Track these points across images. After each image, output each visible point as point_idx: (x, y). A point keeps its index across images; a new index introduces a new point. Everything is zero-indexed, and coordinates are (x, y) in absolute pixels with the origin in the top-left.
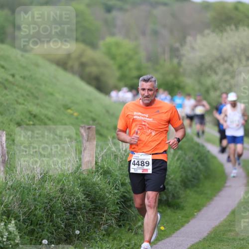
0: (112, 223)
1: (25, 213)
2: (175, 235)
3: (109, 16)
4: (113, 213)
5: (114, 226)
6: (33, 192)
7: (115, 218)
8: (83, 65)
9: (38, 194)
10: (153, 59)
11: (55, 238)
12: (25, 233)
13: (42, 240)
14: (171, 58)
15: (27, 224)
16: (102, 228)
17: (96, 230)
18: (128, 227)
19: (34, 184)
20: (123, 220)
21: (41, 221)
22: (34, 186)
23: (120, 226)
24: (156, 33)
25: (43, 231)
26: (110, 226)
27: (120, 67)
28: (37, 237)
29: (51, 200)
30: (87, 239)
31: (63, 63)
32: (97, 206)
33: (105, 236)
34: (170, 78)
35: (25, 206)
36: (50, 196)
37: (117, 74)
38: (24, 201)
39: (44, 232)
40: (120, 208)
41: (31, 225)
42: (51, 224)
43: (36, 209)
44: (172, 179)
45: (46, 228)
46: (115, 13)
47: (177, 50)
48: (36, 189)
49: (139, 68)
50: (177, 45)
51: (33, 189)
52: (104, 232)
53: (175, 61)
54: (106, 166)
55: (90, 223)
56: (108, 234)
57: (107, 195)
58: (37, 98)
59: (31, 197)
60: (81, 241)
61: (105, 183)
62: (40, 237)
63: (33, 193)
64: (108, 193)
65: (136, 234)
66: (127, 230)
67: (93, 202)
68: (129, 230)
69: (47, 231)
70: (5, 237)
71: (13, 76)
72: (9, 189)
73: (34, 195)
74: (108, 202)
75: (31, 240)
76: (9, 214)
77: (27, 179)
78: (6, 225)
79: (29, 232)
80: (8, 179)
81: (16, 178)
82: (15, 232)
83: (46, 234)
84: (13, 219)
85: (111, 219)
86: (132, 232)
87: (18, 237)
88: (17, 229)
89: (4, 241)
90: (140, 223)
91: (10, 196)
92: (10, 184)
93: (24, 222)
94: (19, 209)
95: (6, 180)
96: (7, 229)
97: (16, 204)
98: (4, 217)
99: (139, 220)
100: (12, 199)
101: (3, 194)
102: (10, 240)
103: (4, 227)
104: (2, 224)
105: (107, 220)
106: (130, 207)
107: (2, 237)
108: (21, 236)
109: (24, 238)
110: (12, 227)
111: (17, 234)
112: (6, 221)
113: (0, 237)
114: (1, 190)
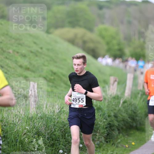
0: (102, 140)
1: (48, 133)
2: (141, 148)
3: (101, 12)
4: (103, 134)
5: (103, 142)
6: (53, 120)
7: (104, 137)
8: (85, 42)
9: (56, 122)
10: (128, 39)
11: (67, 149)
12: (48, 146)
13: (59, 150)
14: (139, 39)
15: (49, 140)
16: (96, 143)
18: (112, 143)
20: (109, 138)
21: (58, 138)
22: (54, 117)
23: (107, 142)
24: (129, 23)
25: (59, 144)
26: (101, 142)
27: (108, 43)
28: (56, 148)
29: (65, 125)
31: (72, 41)
33: (98, 148)
34: (139, 50)
35: (48, 129)
36: (64, 123)
37: (106, 47)
38: (48, 126)
39: (60, 146)
40: (107, 131)
41: (52, 140)
42: (64, 140)
43: (55, 131)
44: (139, 113)
45: (61, 143)
46: (105, 11)
47: (143, 33)
48: (55, 119)
49: (119, 44)
50: (143, 30)
51: (53, 119)
52: (97, 146)
53: (142, 40)
54: (98, 105)
56: (100, 147)
57: (99, 122)
58: (56, 62)
59: (52, 123)
60: (83, 151)
61: (98, 115)
62: (58, 149)
64: (99, 121)
65: (117, 147)
66: (111, 144)
68: (113, 144)
69: (62, 145)
70: (36, 148)
71: (41, 48)
72: (38, 118)
73: (54, 122)
74: (99, 127)
75: (52, 150)
76: (38, 134)
77: (50, 113)
78: (37, 140)
79: (51, 145)
80: (38, 112)
81: (43, 112)
82: (42, 145)
83: (62, 147)
84: (41, 137)
85: (102, 138)
86: (114, 146)
87: (44, 148)
88: (43, 143)
89: (35, 151)
90: (119, 141)
91: (39, 123)
92: (39, 115)
93: (48, 139)
94: (45, 131)
95: (37, 113)
96: (38, 143)
97: (43, 128)
98: (36, 136)
99: (119, 139)
100: (41, 125)
101: (35, 121)
102: (39, 150)
103: (36, 142)
104: (35, 140)
105: (99, 138)
106: (113, 130)
107: (34, 148)
108: (46, 148)
109: (48, 149)
110: (41, 142)
111: (44, 146)
112: (37, 138)
113: (33, 148)
114: (34, 119)
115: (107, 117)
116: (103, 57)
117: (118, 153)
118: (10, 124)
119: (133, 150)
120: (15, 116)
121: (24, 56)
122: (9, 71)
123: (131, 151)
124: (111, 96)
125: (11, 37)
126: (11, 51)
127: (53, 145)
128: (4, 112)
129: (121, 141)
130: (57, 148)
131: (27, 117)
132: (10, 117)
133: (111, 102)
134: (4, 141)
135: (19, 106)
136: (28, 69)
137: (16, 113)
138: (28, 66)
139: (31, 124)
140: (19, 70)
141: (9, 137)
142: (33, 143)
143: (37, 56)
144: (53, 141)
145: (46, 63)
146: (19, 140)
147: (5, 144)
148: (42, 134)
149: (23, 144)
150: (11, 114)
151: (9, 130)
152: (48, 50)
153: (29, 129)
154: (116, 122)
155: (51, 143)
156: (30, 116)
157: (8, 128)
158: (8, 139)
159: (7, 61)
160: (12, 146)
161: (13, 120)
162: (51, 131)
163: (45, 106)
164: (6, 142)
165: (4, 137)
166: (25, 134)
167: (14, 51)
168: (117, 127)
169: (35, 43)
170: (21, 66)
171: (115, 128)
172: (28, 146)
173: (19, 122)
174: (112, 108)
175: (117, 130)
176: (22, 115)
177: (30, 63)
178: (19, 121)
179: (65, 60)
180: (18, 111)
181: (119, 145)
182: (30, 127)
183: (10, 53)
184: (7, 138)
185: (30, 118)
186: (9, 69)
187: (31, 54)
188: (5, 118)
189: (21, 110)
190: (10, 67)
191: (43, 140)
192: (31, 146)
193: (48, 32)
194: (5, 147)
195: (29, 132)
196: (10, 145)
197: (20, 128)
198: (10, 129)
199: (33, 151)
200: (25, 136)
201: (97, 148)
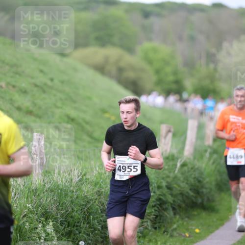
0: (148, 225)
1: (62, 215)
2: (209, 237)
3: (147, 22)
5: (150, 228)
6: (70, 194)
7: (151, 220)
8: (120, 70)
9: (75, 196)
10: (190, 65)
11: (91, 240)
12: (62, 234)
13: (79, 242)
14: (207, 64)
15: (64, 226)
18: (163, 230)
20: (159, 223)
21: (78, 222)
22: (71, 188)
23: (155, 228)
24: (192, 39)
25: (80, 233)
26: (146, 228)
27: (157, 72)
28: (74, 239)
29: (88, 202)
31: (101, 69)
33: (141, 238)
34: (206, 83)
35: (63, 208)
36: (87, 198)
37: (154, 78)
38: (61, 203)
39: (81, 235)
40: (155, 210)
41: (68, 226)
42: (88, 225)
43: (73, 211)
44: (207, 182)
45: (83, 230)
46: (153, 20)
47: (214, 55)
48: (73, 192)
49: (175, 73)
50: (213, 50)
51: (70, 191)
52: (140, 235)
53: (212, 66)
56: (144, 237)
58: (75, 102)
59: (69, 199)
62: (77, 239)
65: (172, 236)
66: (162, 232)
68: (164, 232)
69: (84, 232)
70: (43, 238)
71: (52, 80)
72: (46, 191)
73: (71, 197)
76: (47, 216)
77: (64, 182)
78: (44, 226)
79: (67, 234)
80: (46, 181)
81: (54, 181)
82: (52, 233)
83: (83, 236)
84: (50, 221)
85: (147, 222)
86: (167, 234)
87: (56, 238)
88: (54, 230)
90: (175, 226)
91: (48, 198)
92: (47, 186)
93: (62, 224)
94: (56, 211)
95: (44, 182)
96: (45, 231)
97: (53, 206)
98: (42, 219)
99: (175, 223)
100: (50, 201)
101: (41, 196)
102: (48, 241)
103: (42, 228)
104: (40, 225)
105: (143, 222)
106: (166, 209)
107: (40, 238)
108: (58, 238)
109: (61, 240)
110: (50, 228)
111: (54, 235)
112: (45, 223)
113: (37, 239)
114: (39, 192)
115: (156, 189)
119: (197, 242)
121: (24, 92)
123: (193, 242)
125: (3, 62)
126: (3, 84)
127: (69, 234)
129: (178, 226)
131: (29, 189)
136: (30, 113)
138: (31, 108)
139: (35, 201)
140: (17, 115)
142: (38, 230)
143: (44, 92)
144: (69, 228)
145: (59, 104)
148: (53, 216)
149: (22, 232)
152: (62, 82)
153: (31, 207)
154: (170, 196)
155: (66, 231)
156: (33, 187)
163: (57, 171)
166: (24, 216)
167: (8, 84)
168: (171, 204)
169: (41, 71)
170: (19, 109)
171: (168, 206)
172: (29, 235)
173: (16, 197)
174: (164, 174)
175: (171, 209)
176: (20, 186)
177: (34, 104)
178: (15, 195)
179: (89, 98)
182: (33, 205)
183: (1, 87)
185: (33, 190)
187: (35, 89)
191: (54, 225)
192: (35, 235)
195: (31, 212)
197: (16, 207)
200: (25, 219)
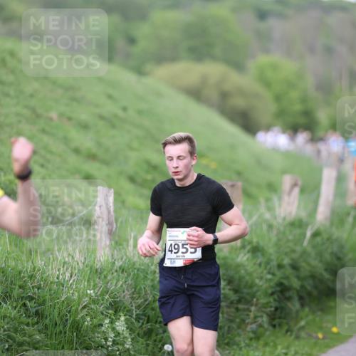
0: (263, 321)
1: (139, 306)
2: (353, 339)
3: (263, 26)
4: (265, 308)
5: (266, 325)
7: (268, 315)
8: (224, 95)
10: (326, 89)
12: (138, 334)
13: (163, 345)
14: (351, 87)
15: (141, 321)
16: (249, 328)
17: (240, 331)
18: (286, 328)
19: (152, 265)
20: (280, 318)
22: (153, 267)
23: (274, 326)
24: (329, 50)
26: (261, 326)
27: (278, 98)
28: (155, 341)
30: (228, 344)
31: (196, 93)
32: (242, 298)
33: (253, 341)
35: (139, 297)
37: (272, 107)
38: (138, 287)
39: (166, 334)
40: (275, 300)
41: (148, 322)
44: (350, 260)
46: (272, 22)
49: (304, 100)
51: (151, 272)
52: (251, 335)
54: (255, 241)
55: (232, 321)
56: (258, 338)
57: (257, 281)
59: (149, 283)
61: (255, 264)
62: (160, 341)
63: (151, 278)
64: (258, 278)
65: (298, 337)
66: (284, 332)
67: (236, 291)
68: (287, 331)
70: (110, 339)
71: (125, 109)
72: (116, 271)
73: (152, 280)
74: (258, 291)
75: (148, 345)
76: (116, 307)
78: (112, 322)
79: (145, 334)
80: (115, 257)
81: (127, 256)
82: (125, 333)
84: (122, 314)
85: (262, 317)
86: (291, 335)
87: (130, 340)
88: (127, 328)
89: (109, 346)
90: (303, 323)
91: (118, 281)
92: (118, 264)
93: (138, 319)
94: (130, 300)
95: (113, 258)
96: (113, 329)
97: (126, 292)
98: (110, 312)
99: (302, 319)
100: (122, 286)
101: (109, 278)
102: (118, 344)
103: (109, 325)
104: (107, 321)
105: (256, 317)
106: (289, 299)
107: (106, 339)
108: (132, 339)
109: (137, 342)
110: (121, 325)
111: (127, 335)
112: (114, 318)
113: (103, 340)
114: (105, 273)
115: (276, 268)
116: (268, 128)
117: (300, 352)
118: (51, 283)
119: (334, 346)
120: (63, 267)
121: (85, 127)
122: (49, 161)
123: (329, 347)
124: (284, 219)
125: (54, 83)
126: (54, 115)
127: (148, 333)
128: (37, 256)
129: (307, 323)
130: (158, 340)
131: (91, 268)
132: (50, 267)
133: (284, 233)
134: (37, 323)
135: (73, 243)
136: (92, 157)
137: (64, 258)
138: (94, 150)
139: (100, 285)
140: (73, 160)
141: (47, 313)
142: (103, 328)
143: (113, 126)
144: (149, 324)
145: (135, 144)
146: (70, 322)
147: (39, 331)
148: (125, 308)
149: (80, 331)
150: (54, 260)
151: (48, 297)
152: (140, 112)
153: (93, 295)
154: (296, 280)
155: (144, 329)
156: (98, 266)
157: (45, 294)
158: (46, 318)
159: (46, 139)
160: (56, 334)
161: (58, 276)
162: (146, 301)
163: (131, 242)
164: (41, 326)
165: (37, 313)
166: (84, 307)
167: (61, 115)
168: (298, 291)
169: (110, 97)
170: (77, 151)
171: (293, 294)
172: (91, 335)
173: (73, 279)
174: (288, 247)
175: (296, 298)
176: (78, 264)
177: (99, 144)
178: (71, 276)
180: (69, 255)
181: (303, 334)
182: (96, 291)
183: (51, 119)
184: (42, 317)
185: (97, 270)
186: (48, 156)
187: (101, 123)
188: (39, 270)
189: (77, 251)
190: (51, 152)
191: (126, 320)
192: (99, 335)
193: (140, 72)
194: (38, 337)
195: (94, 301)
196: (49, 333)
197: (73, 294)
198: (50, 295)
199: (102, 347)
200: (85, 312)
201: (251, 339)
